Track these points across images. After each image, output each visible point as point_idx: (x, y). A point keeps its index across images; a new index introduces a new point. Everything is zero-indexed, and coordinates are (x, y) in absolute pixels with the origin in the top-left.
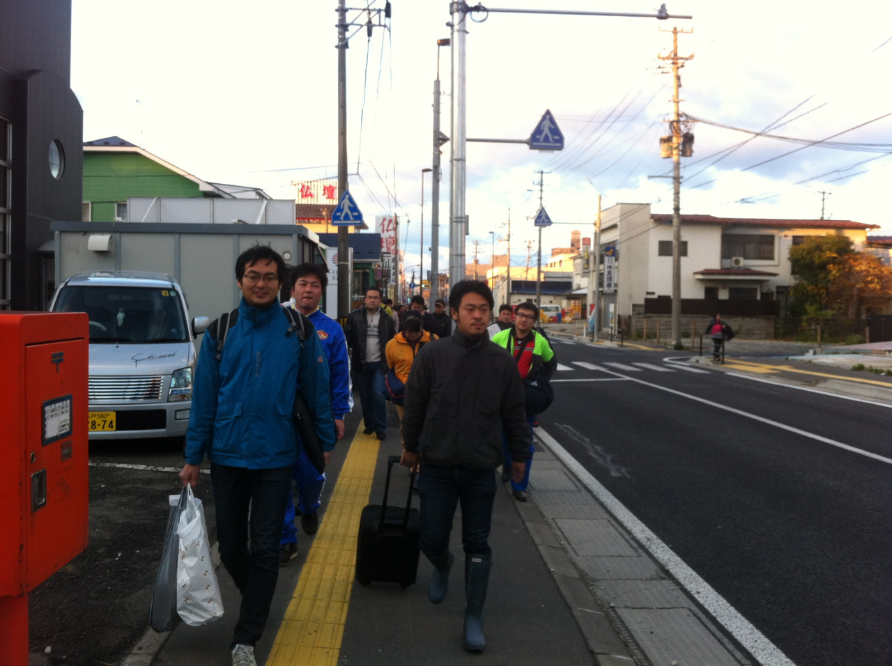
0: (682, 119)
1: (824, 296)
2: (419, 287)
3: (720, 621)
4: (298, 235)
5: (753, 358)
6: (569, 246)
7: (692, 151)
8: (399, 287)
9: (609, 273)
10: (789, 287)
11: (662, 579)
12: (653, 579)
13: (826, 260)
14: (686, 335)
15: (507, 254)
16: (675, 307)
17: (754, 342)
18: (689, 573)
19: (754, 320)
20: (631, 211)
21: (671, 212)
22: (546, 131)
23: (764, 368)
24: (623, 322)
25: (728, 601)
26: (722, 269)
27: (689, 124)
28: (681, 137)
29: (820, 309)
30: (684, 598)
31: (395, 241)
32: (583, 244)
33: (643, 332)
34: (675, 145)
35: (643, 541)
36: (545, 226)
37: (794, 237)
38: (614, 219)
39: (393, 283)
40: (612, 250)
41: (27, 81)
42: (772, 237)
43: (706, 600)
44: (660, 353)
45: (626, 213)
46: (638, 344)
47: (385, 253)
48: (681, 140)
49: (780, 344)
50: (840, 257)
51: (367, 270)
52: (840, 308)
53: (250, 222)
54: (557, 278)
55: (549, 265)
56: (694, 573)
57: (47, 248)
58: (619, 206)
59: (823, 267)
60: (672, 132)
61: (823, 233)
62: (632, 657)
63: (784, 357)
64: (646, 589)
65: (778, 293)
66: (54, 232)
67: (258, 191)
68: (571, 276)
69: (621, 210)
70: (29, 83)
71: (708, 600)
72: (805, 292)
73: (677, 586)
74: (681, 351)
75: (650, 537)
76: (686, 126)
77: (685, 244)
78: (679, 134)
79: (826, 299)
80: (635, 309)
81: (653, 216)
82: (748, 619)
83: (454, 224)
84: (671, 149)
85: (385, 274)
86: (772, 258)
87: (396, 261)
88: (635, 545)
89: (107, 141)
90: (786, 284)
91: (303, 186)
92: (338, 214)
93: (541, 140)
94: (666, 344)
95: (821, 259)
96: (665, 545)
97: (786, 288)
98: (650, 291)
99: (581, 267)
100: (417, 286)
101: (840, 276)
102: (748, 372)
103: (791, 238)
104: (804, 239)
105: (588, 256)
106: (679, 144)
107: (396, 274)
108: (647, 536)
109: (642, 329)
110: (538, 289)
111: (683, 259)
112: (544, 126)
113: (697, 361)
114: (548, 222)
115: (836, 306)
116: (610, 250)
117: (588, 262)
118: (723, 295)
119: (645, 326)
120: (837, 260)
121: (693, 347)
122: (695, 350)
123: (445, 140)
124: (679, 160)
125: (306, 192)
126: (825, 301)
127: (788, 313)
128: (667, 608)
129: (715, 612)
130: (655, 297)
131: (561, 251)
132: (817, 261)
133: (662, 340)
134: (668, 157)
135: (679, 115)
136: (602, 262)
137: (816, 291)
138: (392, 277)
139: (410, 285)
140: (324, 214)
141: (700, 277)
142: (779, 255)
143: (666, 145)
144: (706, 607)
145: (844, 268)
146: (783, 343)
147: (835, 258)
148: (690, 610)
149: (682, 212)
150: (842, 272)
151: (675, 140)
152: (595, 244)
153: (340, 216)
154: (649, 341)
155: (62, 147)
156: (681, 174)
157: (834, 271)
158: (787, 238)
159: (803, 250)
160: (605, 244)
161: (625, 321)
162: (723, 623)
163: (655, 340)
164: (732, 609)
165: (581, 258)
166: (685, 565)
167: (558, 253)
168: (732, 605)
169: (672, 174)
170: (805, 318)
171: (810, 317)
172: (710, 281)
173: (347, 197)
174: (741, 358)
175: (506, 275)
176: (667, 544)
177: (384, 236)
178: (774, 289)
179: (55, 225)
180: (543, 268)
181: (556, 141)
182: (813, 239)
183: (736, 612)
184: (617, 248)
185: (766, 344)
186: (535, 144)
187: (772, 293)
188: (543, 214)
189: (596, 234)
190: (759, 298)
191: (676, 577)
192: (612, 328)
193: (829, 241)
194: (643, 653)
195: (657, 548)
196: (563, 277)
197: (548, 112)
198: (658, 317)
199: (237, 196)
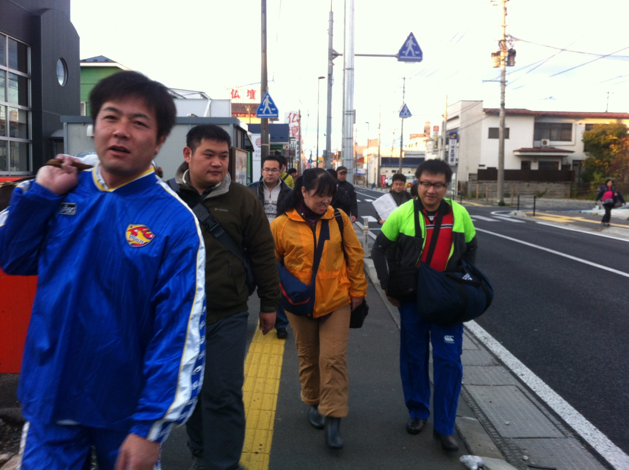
0: (508, 39)
1: (607, 167)
2: (316, 162)
3: (539, 395)
4: (234, 125)
5: (556, 212)
6: (422, 132)
7: (514, 63)
8: (301, 161)
9: (453, 151)
10: (582, 161)
11: (496, 365)
12: (490, 365)
13: (609, 141)
14: (507, 195)
15: (378, 138)
16: (500, 175)
17: (556, 200)
18: (515, 361)
19: (556, 184)
20: (469, 106)
21: (499, 106)
22: (410, 48)
23: (563, 219)
24: (462, 186)
25: (544, 380)
26: (534, 148)
27: (513, 43)
28: (506, 52)
29: (604, 177)
30: (512, 379)
31: (299, 129)
32: (434, 130)
33: (476, 194)
34: (502, 58)
35: (482, 339)
36: (406, 117)
37: (587, 125)
38: (455, 113)
39: (297, 160)
40: (455, 135)
41: (40, 17)
42: (571, 125)
43: (528, 380)
44: (488, 208)
45: (466, 108)
46: (473, 202)
47: (292, 138)
48: (507, 54)
49: (575, 202)
50: (619, 139)
51: (278, 150)
52: (618, 176)
53: (199, 115)
54: (414, 155)
55: (408, 146)
56: (519, 362)
57: (57, 134)
58: (461, 102)
59: (607, 146)
60: (500, 48)
61: (607, 122)
62: (477, 418)
63: (578, 211)
64: (486, 372)
65: (574, 165)
66: (63, 123)
67: (202, 94)
68: (424, 153)
69: (462, 106)
70: (42, 18)
71: (529, 380)
72: (593, 164)
73: (507, 370)
74: (503, 207)
75: (486, 337)
76: (511, 44)
77: (508, 129)
78: (506, 50)
79: (609, 169)
80: (471, 177)
81: (485, 110)
82: (558, 393)
83: (346, 116)
84: (499, 60)
85: (292, 153)
86: (570, 140)
87: (299, 143)
88: (476, 342)
89: (96, 59)
90: (580, 159)
91: (233, 90)
92: (261, 109)
93: (406, 54)
94: (492, 202)
95: (605, 141)
96: (497, 342)
97: (580, 161)
98: (481, 164)
99: (432, 147)
100: (314, 161)
101: (619, 153)
102: (552, 222)
103: (584, 126)
104: (594, 126)
105: (437, 139)
106: (505, 57)
107: (299, 153)
108: (485, 336)
109: (476, 191)
110: (400, 163)
111: (506, 141)
112: (408, 45)
113: (516, 214)
114: (409, 115)
115: (616, 174)
116: (453, 135)
117: (437, 143)
118: (535, 167)
119: (477, 189)
120: (617, 141)
121: (512, 204)
122: (514, 206)
123: (336, 55)
124: (505, 69)
125: (235, 94)
126: (608, 171)
127: (581, 179)
128: (501, 385)
129: (534, 388)
130: (485, 168)
131: (417, 136)
132: (602, 142)
133: (490, 199)
134: (497, 67)
135: (505, 36)
136: (447, 143)
137: (601, 163)
138: (297, 155)
139: (309, 161)
140: (248, 110)
141: (518, 153)
142: (575, 139)
143: (496, 58)
144: (528, 384)
145: (622, 147)
146: (577, 201)
147: (615, 140)
148: (517, 387)
149: (506, 107)
150: (620, 150)
151: (502, 54)
152: (443, 130)
153: (262, 111)
154: (480, 200)
155: (65, 62)
156: (506, 79)
157: (615, 149)
158: (581, 125)
159: (593, 134)
160: (450, 131)
161: (463, 185)
162: (540, 396)
163: (485, 199)
164: (547, 386)
165: (432, 140)
166: (512, 356)
167: (415, 137)
168: (547, 383)
169: (500, 79)
170: (593, 183)
171: (596, 182)
172: (525, 157)
173: (267, 97)
174: (547, 211)
175: (377, 153)
176: (499, 341)
177: (291, 125)
178: (571, 162)
179: (64, 119)
180: (404, 148)
181: (417, 55)
182: (600, 126)
183: (550, 388)
184: (459, 133)
185: (565, 202)
186: (402, 57)
187: (570, 165)
188: (405, 109)
189: (443, 123)
190: (560, 168)
191: (506, 364)
192: (453, 191)
193: (612, 127)
194: (484, 415)
195: (492, 344)
196: (418, 155)
197: (411, 34)
198: (487, 182)
199: (187, 97)
